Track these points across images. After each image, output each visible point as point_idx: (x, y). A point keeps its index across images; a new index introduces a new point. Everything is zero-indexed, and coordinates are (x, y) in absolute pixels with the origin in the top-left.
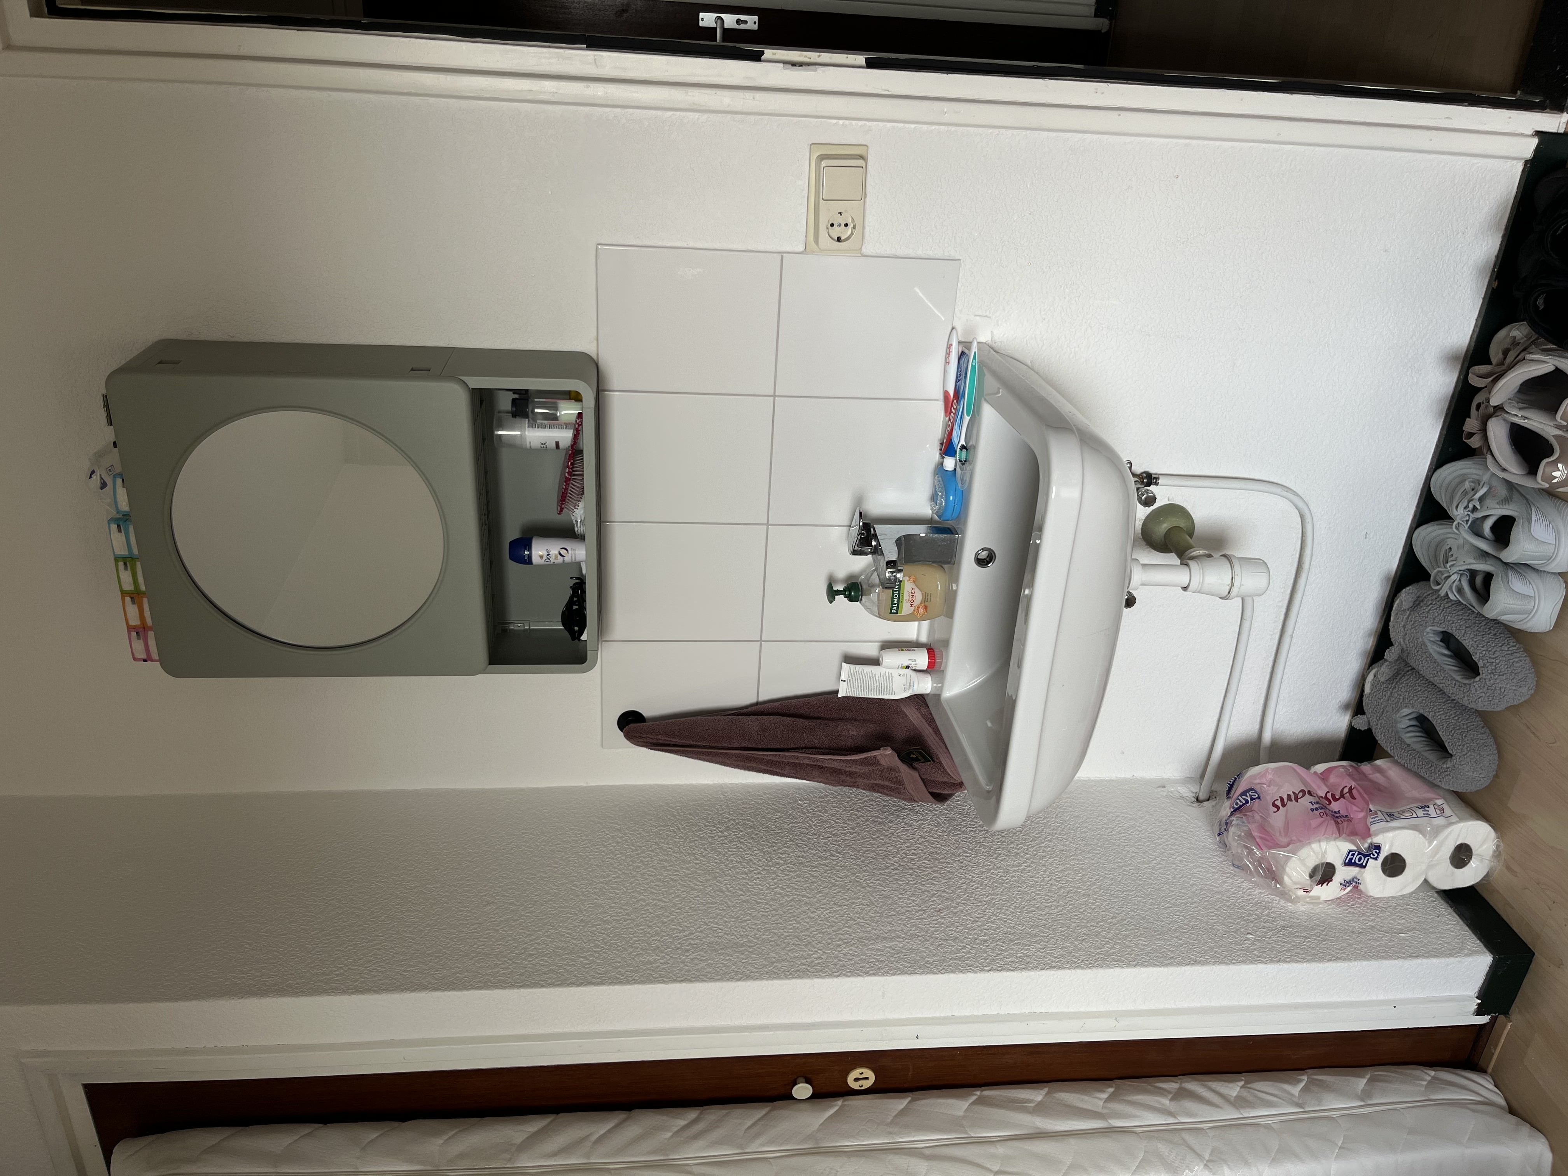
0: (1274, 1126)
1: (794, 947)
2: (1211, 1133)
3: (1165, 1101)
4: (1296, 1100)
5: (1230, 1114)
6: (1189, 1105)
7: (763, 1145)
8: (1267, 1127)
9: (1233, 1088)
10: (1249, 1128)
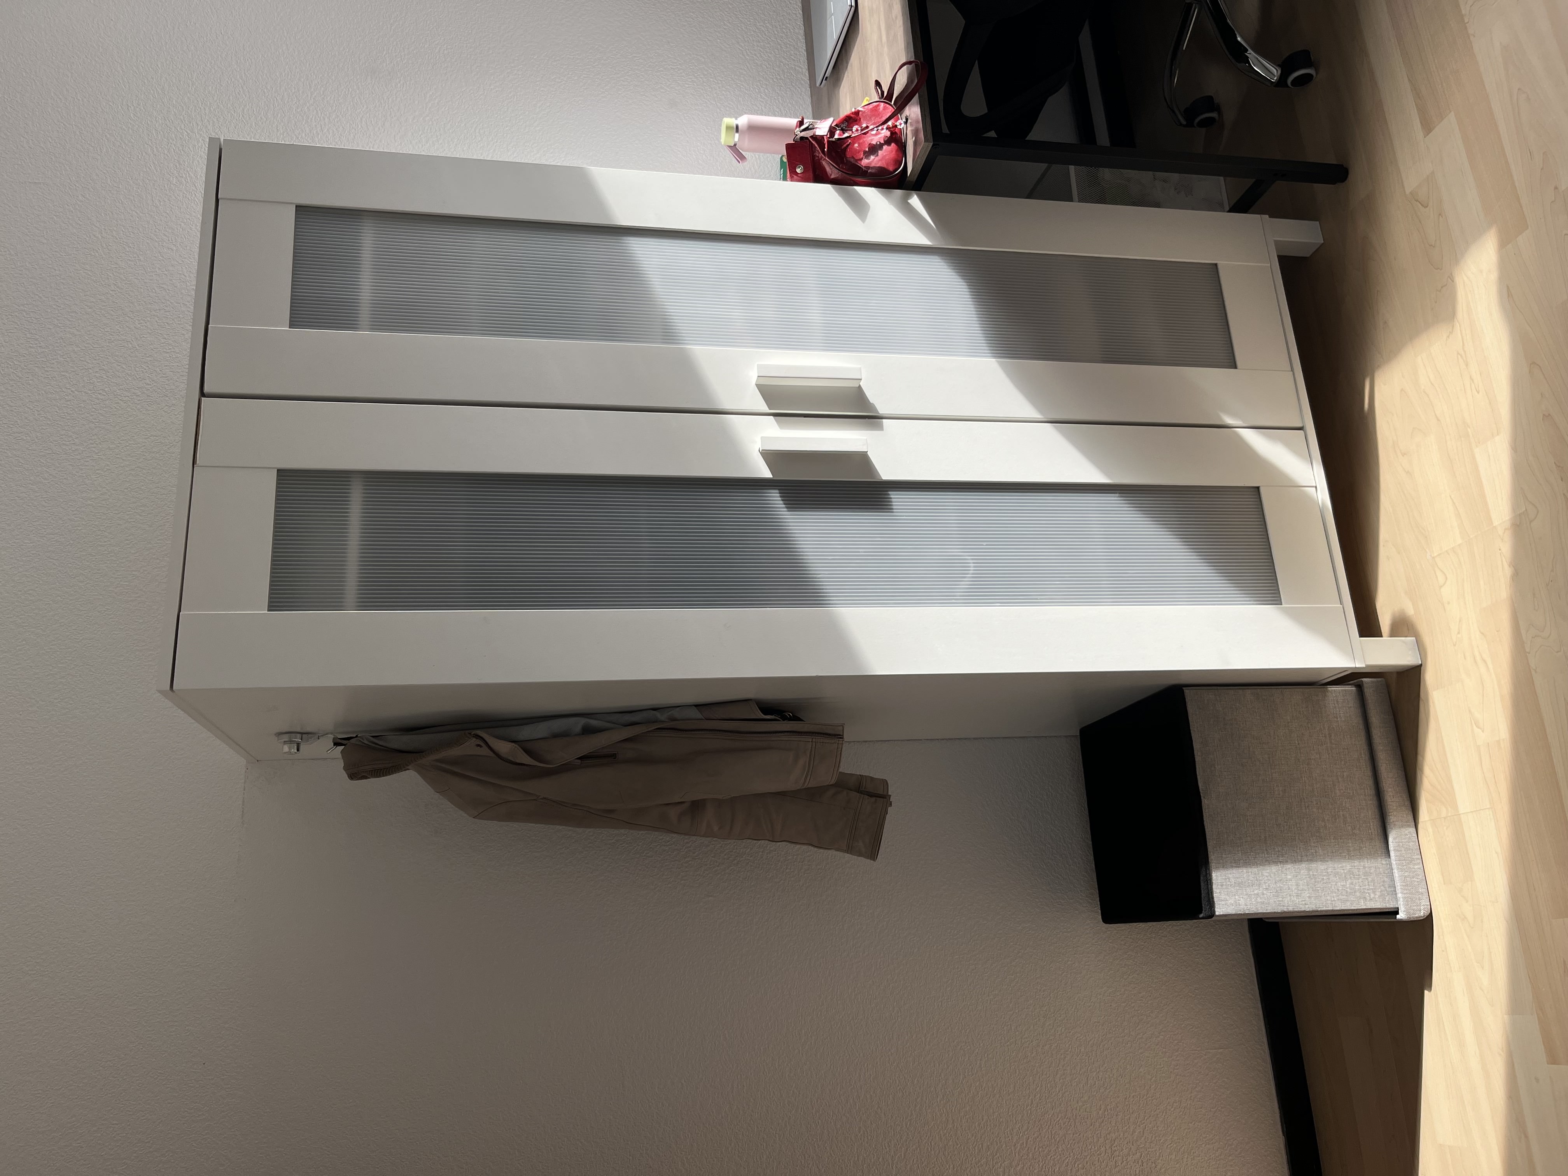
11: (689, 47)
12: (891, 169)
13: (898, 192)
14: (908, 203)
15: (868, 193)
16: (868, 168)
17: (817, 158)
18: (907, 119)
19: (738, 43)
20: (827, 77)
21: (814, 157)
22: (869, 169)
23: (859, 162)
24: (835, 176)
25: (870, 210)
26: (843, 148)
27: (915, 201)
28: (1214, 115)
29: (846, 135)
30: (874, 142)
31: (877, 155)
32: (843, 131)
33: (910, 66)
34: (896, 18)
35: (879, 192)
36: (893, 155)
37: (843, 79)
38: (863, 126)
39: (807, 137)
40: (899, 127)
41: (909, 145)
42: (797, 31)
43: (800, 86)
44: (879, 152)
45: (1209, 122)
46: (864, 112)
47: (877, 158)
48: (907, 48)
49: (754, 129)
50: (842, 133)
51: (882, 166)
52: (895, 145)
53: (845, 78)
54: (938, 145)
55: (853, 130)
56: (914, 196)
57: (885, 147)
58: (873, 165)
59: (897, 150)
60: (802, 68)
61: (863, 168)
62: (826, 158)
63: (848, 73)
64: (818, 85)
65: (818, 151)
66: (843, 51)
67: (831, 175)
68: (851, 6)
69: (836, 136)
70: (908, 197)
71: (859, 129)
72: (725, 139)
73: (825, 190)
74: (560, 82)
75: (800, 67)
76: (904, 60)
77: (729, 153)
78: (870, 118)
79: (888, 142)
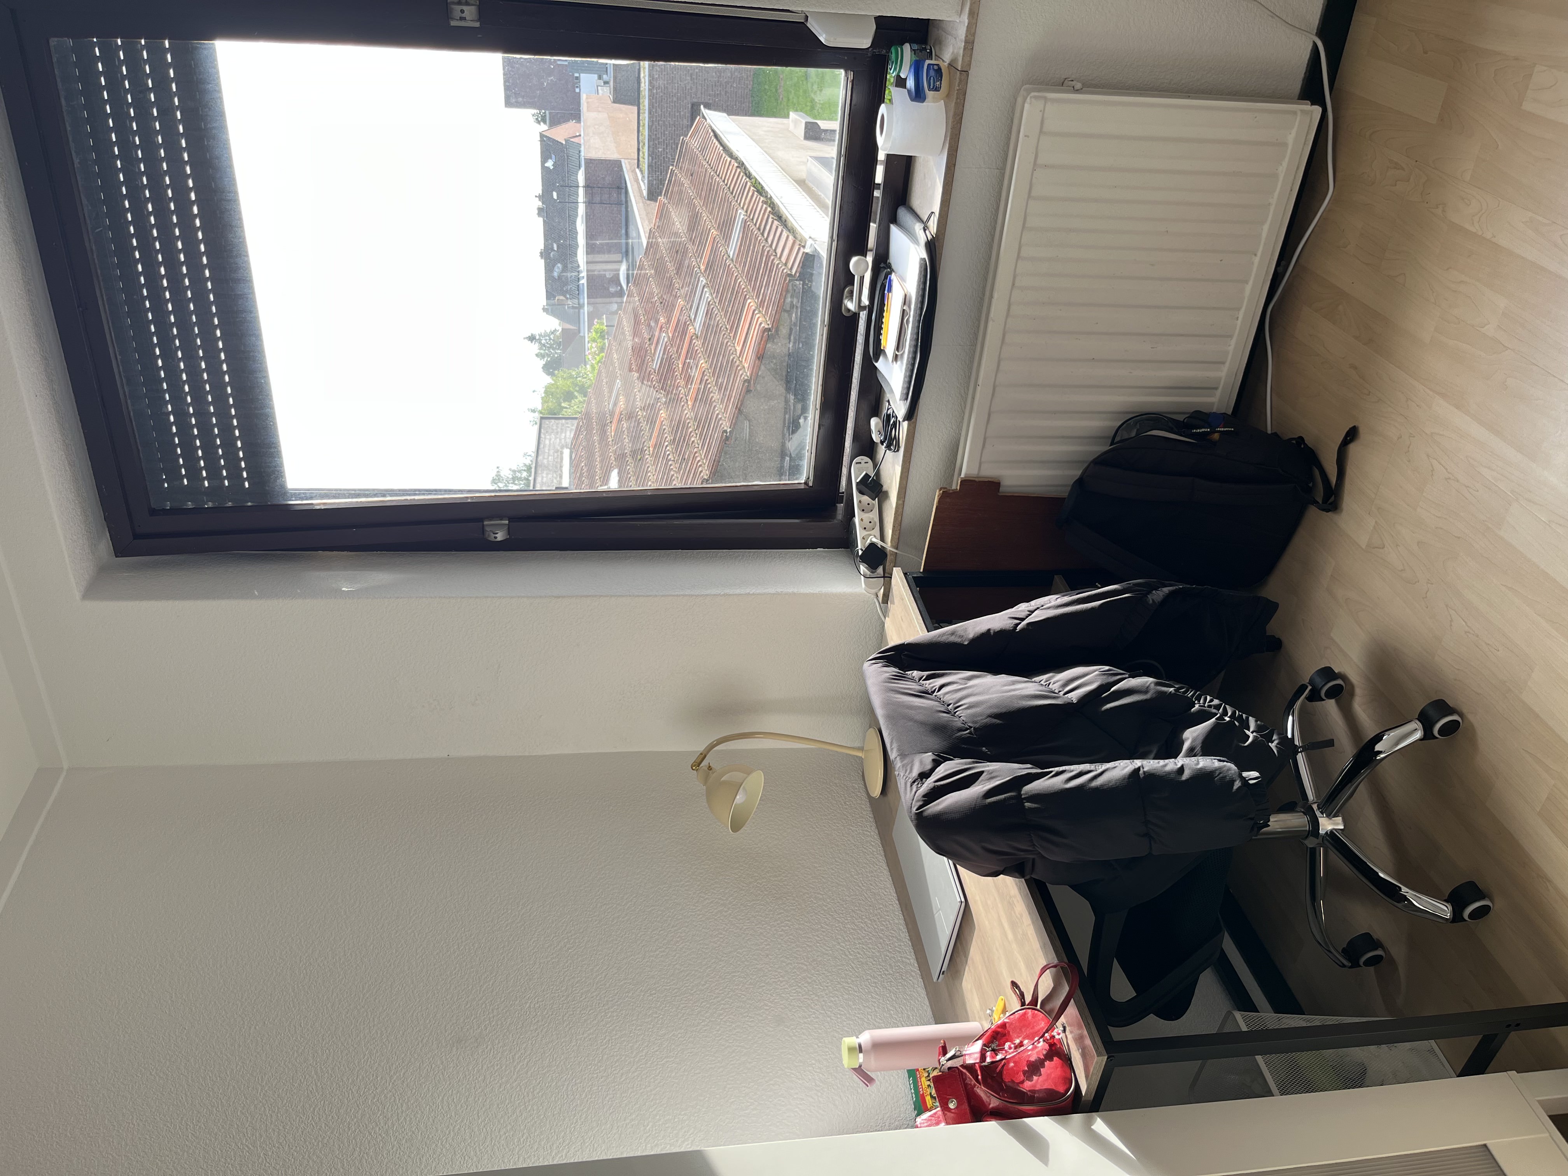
11: (788, 956)
12: (1061, 1089)
13: (1077, 1118)
14: (1093, 1130)
15: (1042, 1125)
16: (1033, 1091)
17: (969, 1086)
18: (1064, 1028)
19: (839, 943)
20: (943, 972)
21: (966, 1085)
22: (1035, 1093)
23: (1020, 1085)
24: (995, 1105)
25: (1050, 1144)
26: (998, 1070)
27: (1100, 1125)
28: (1379, 952)
29: (999, 1057)
30: (1033, 1059)
31: (1041, 1075)
32: (995, 1052)
33: (1053, 969)
34: (1021, 915)
35: (1056, 1121)
36: (1058, 1072)
37: (964, 975)
38: (1015, 1042)
39: (957, 1067)
40: (1057, 1037)
41: (1075, 1058)
42: (896, 921)
43: (911, 978)
44: (1041, 1069)
45: (1375, 961)
46: (1011, 1024)
47: (1041, 1078)
48: (1043, 947)
49: (879, 1046)
50: (994, 1055)
51: (1049, 1087)
52: (1058, 1059)
53: (966, 973)
54: (1113, 1056)
55: (1006, 1048)
56: (1097, 1119)
57: (1047, 1063)
58: (1038, 1087)
59: (1063, 1065)
60: (909, 959)
61: (1029, 1093)
62: (983, 1087)
63: (969, 967)
64: (935, 980)
65: (969, 1078)
66: (958, 944)
67: (990, 1104)
68: (962, 902)
69: (988, 1060)
70: (1089, 1123)
71: (1012, 1046)
72: (848, 1061)
73: (991, 1127)
74: (658, 1017)
75: (908, 958)
76: (1043, 962)
77: (855, 1078)
78: (1021, 1029)
79: (1049, 1056)
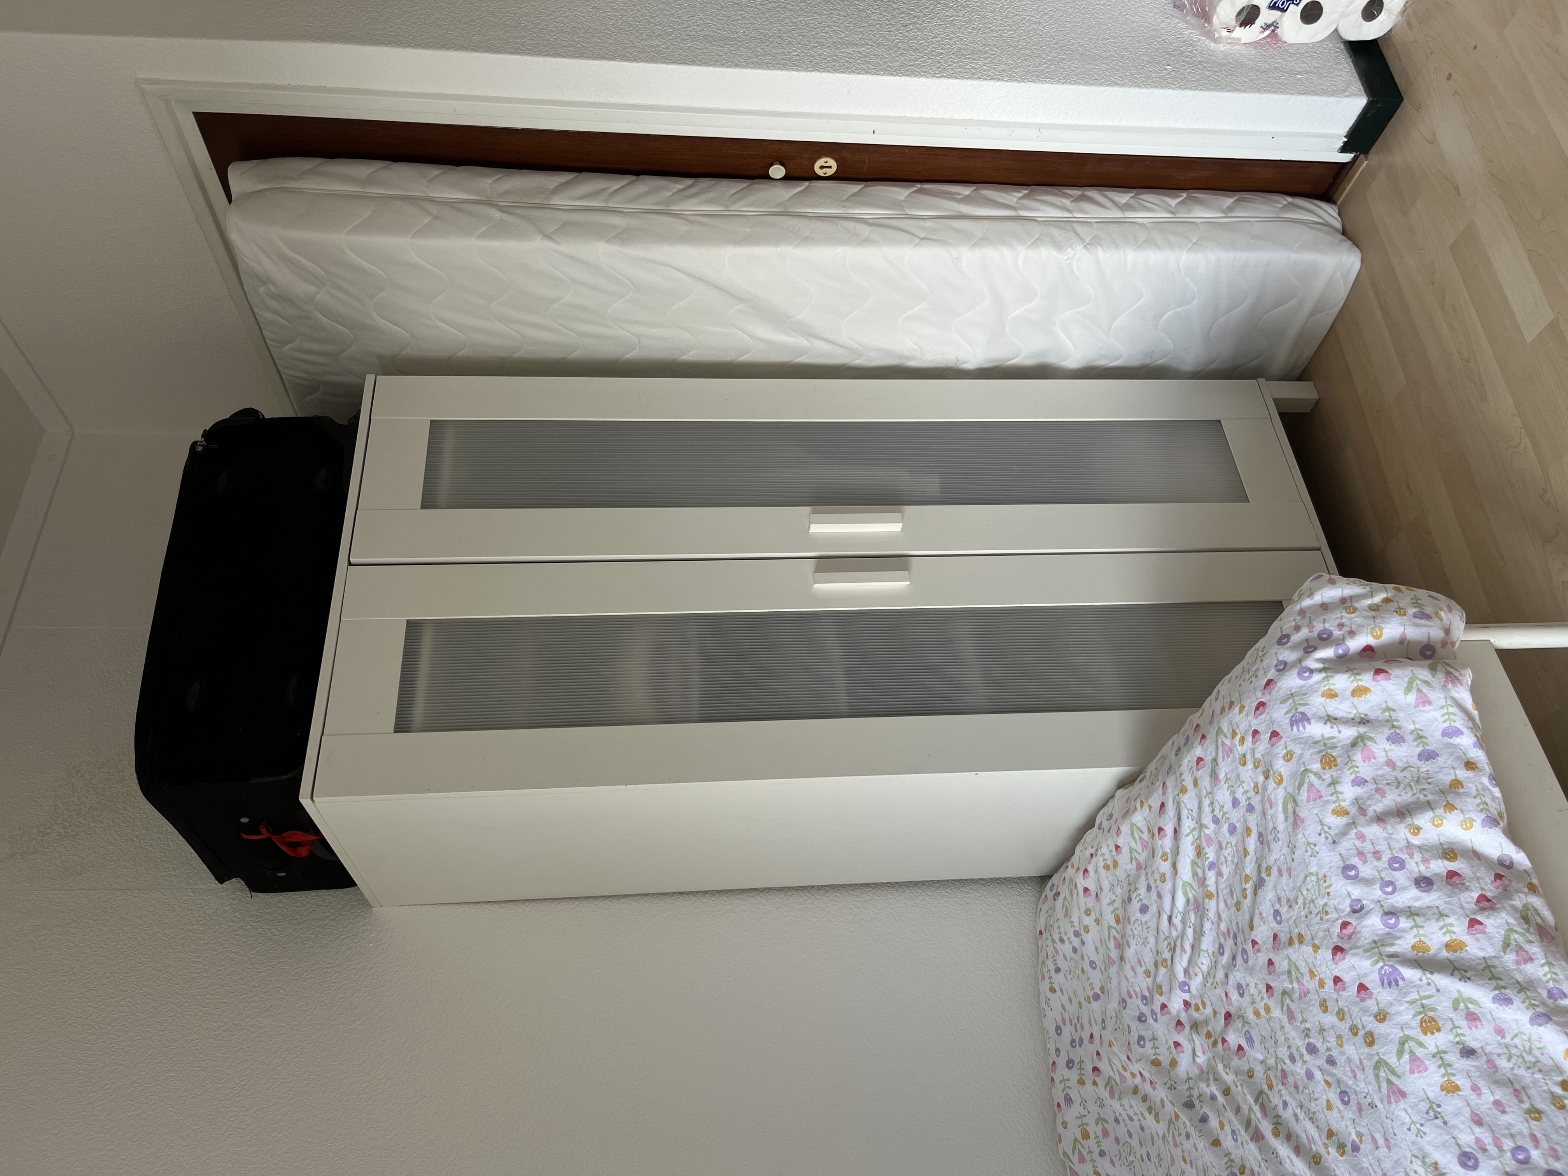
0: (1147, 225)
1: (776, 45)
2: (1095, 226)
3: (1067, 202)
4: (1171, 209)
5: (1116, 214)
6: (1085, 205)
7: (742, 206)
8: (1142, 225)
9: (1124, 197)
10: (1126, 224)
